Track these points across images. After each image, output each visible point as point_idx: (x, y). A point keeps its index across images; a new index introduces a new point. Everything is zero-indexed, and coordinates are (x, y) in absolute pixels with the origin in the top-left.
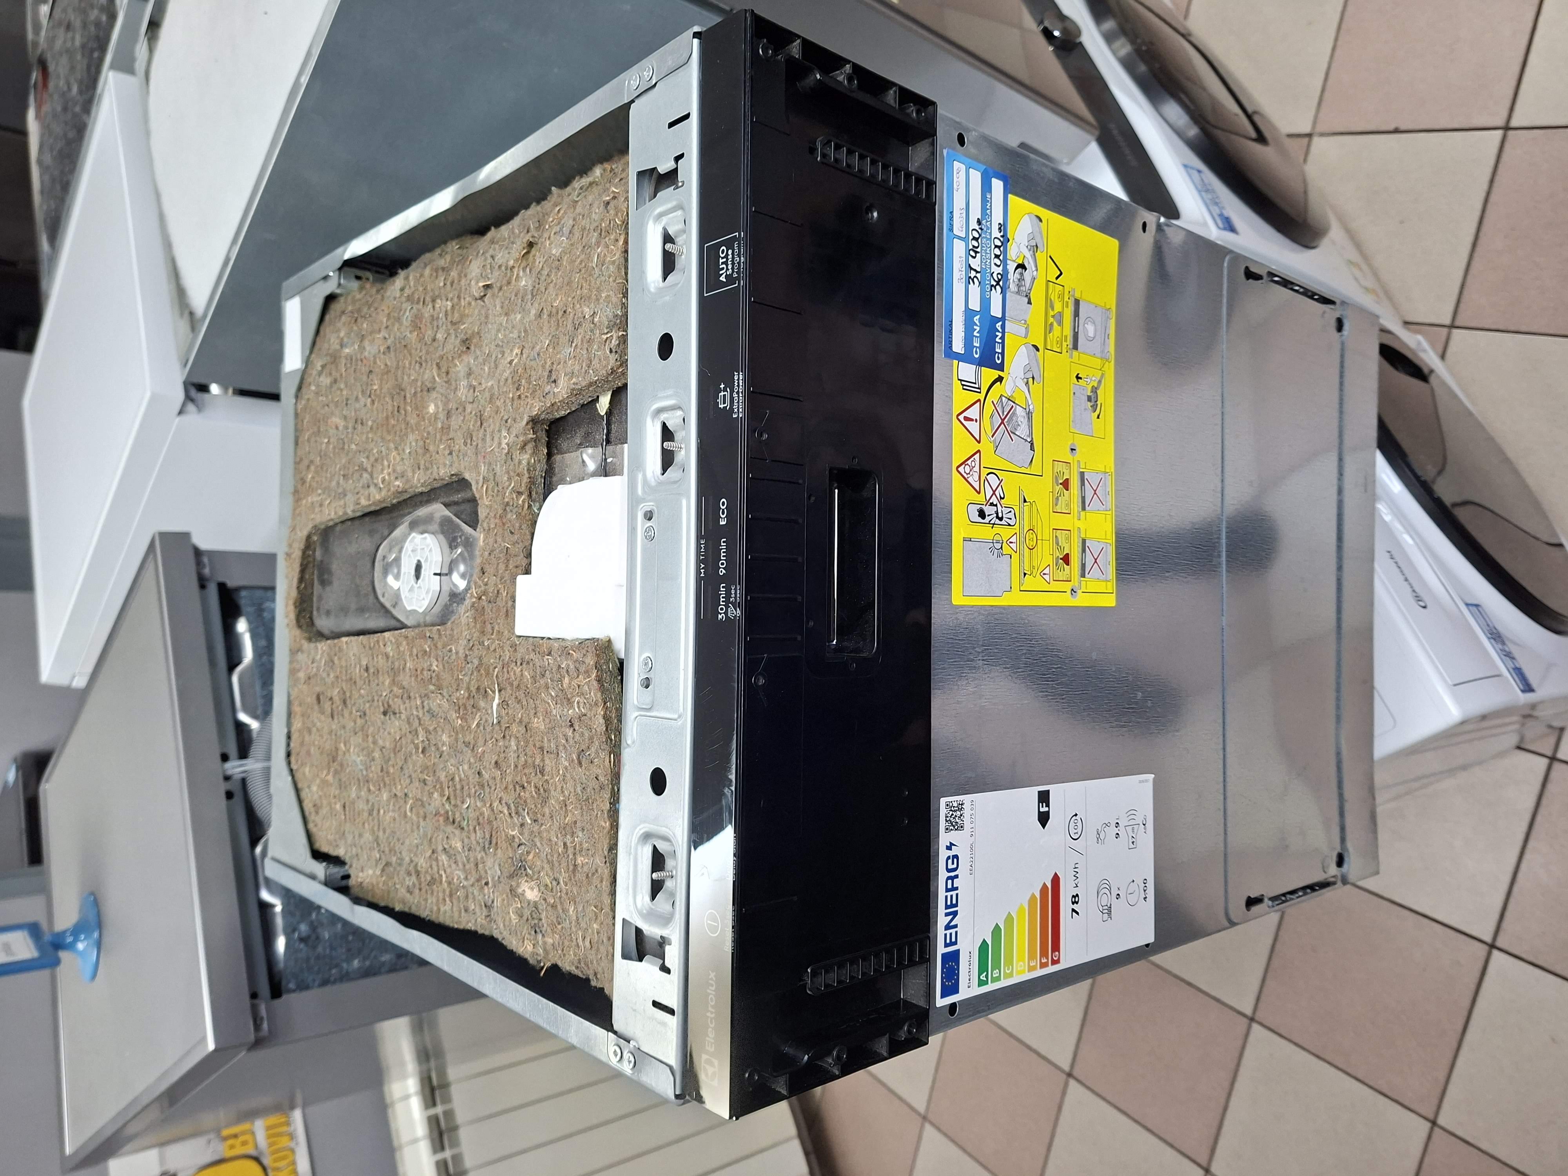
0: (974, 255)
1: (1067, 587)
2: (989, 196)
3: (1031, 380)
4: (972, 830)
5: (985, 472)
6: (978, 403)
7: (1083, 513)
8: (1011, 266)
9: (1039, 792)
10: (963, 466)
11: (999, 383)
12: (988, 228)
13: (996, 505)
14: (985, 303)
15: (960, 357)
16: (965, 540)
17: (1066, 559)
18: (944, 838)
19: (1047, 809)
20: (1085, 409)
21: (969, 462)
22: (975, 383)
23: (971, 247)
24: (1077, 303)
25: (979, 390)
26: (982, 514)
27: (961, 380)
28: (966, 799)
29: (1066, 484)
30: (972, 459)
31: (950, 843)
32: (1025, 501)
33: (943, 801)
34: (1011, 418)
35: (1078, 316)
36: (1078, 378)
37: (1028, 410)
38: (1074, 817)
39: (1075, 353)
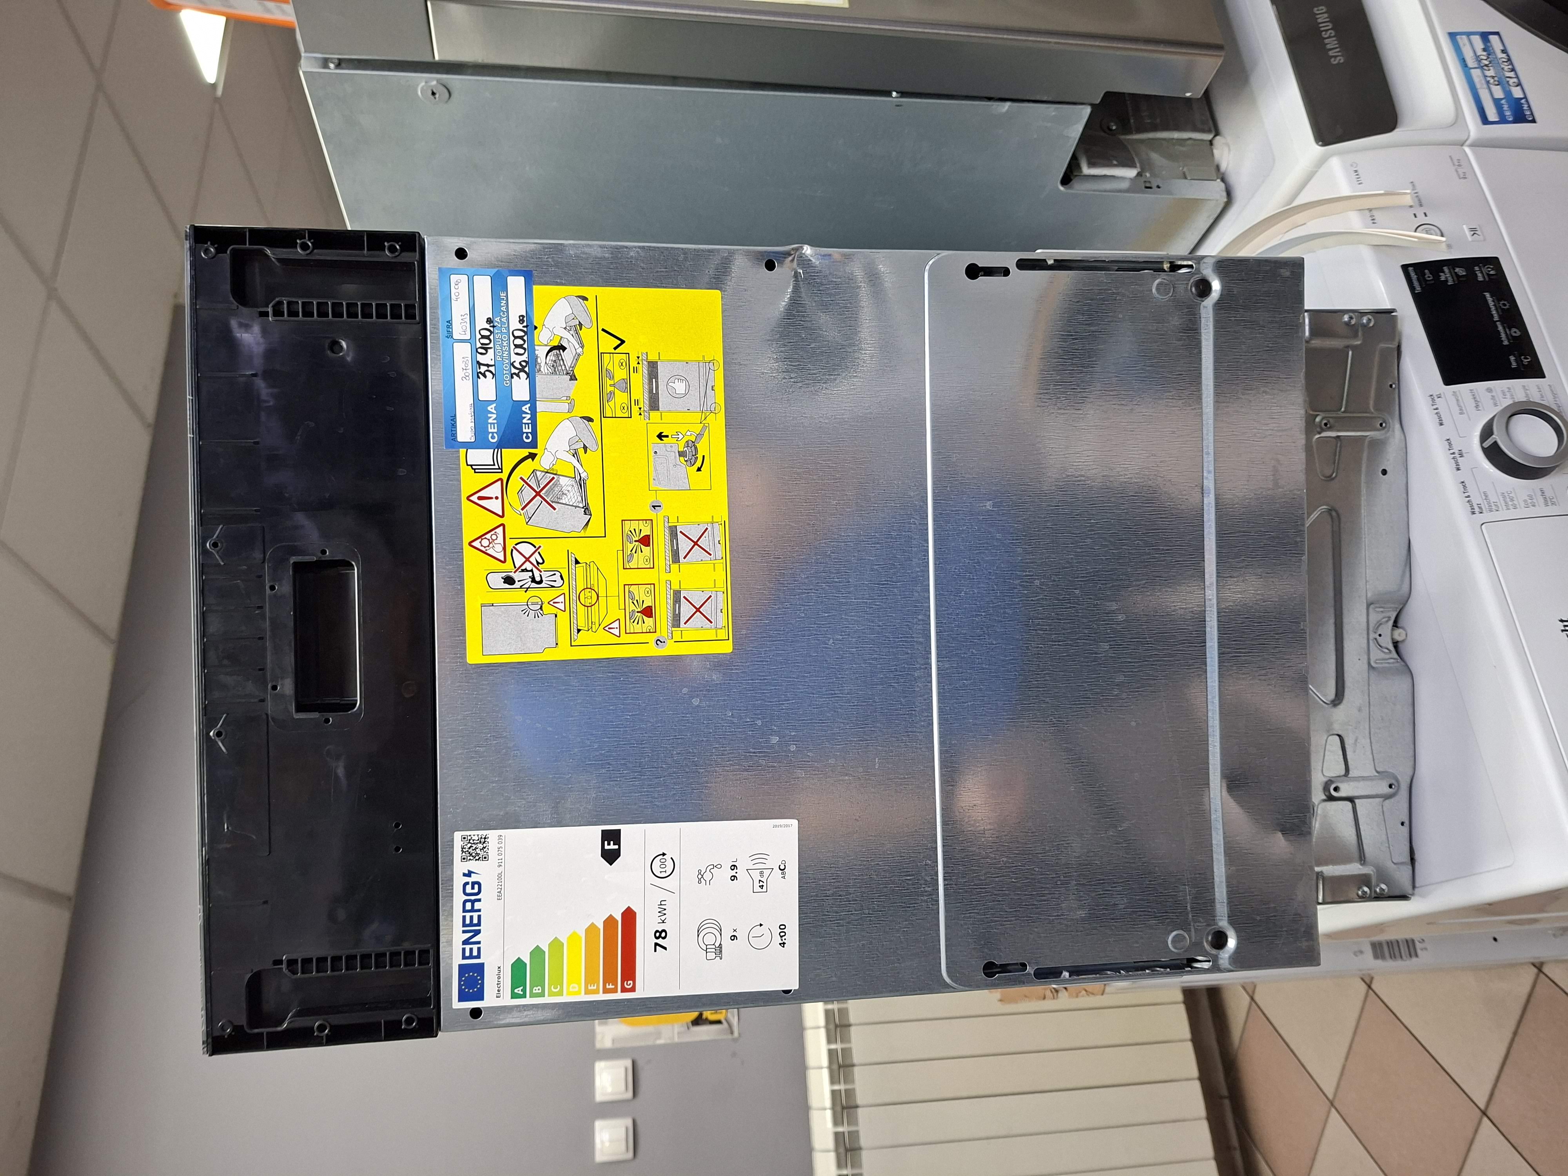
0: (484, 351)
1: (652, 638)
2: (503, 295)
3: (581, 451)
4: (500, 861)
5: (510, 545)
6: (499, 482)
7: (675, 567)
8: (541, 352)
9: (603, 831)
10: (480, 540)
11: (530, 459)
12: (502, 323)
13: (532, 571)
14: (503, 392)
15: (468, 446)
16: (482, 606)
17: (648, 612)
18: (459, 867)
19: (616, 847)
20: (675, 466)
21: (488, 536)
22: (494, 465)
23: (479, 345)
24: (653, 367)
25: (500, 471)
26: (509, 580)
27: (471, 466)
28: (493, 835)
29: (646, 541)
30: (493, 533)
31: (469, 871)
32: (577, 562)
33: (458, 835)
34: (551, 489)
35: (657, 378)
36: (660, 436)
37: (578, 478)
38: (661, 857)
39: (654, 415)
